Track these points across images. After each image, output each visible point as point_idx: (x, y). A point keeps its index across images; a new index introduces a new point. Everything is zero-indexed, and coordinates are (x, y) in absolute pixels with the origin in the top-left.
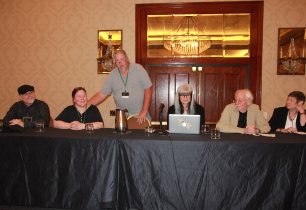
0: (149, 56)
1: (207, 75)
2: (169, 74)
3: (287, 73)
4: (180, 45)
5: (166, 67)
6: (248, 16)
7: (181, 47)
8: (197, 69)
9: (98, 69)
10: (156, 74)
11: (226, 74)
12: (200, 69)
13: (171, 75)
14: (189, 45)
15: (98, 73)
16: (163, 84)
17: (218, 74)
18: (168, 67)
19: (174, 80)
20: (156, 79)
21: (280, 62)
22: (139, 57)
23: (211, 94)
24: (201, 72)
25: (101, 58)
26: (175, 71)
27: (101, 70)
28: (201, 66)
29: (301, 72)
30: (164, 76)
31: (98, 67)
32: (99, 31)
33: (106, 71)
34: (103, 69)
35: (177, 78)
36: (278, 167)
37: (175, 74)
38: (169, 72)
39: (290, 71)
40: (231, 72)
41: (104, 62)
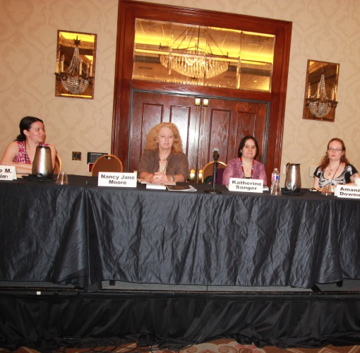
0: (134, 76)
1: (214, 111)
2: (162, 106)
3: (314, 118)
4: (184, 62)
5: (159, 96)
6: (272, 38)
7: (185, 66)
8: (202, 102)
9: (56, 89)
10: (144, 104)
11: (240, 112)
12: (206, 102)
13: (165, 108)
14: (197, 64)
15: (56, 95)
16: (153, 118)
17: (230, 111)
18: (161, 96)
19: (169, 114)
20: (143, 112)
21: (307, 102)
22: (120, 77)
23: (218, 138)
24: (207, 106)
25: (61, 73)
26: (171, 103)
27: (60, 91)
28: (207, 98)
29: (331, 118)
30: (155, 107)
31: (56, 85)
32: (59, 31)
33: (69, 93)
34: (63, 89)
35: (173, 112)
36: (278, 226)
37: (171, 107)
38: (162, 103)
39: (318, 115)
40: (246, 110)
41: (66, 80)
